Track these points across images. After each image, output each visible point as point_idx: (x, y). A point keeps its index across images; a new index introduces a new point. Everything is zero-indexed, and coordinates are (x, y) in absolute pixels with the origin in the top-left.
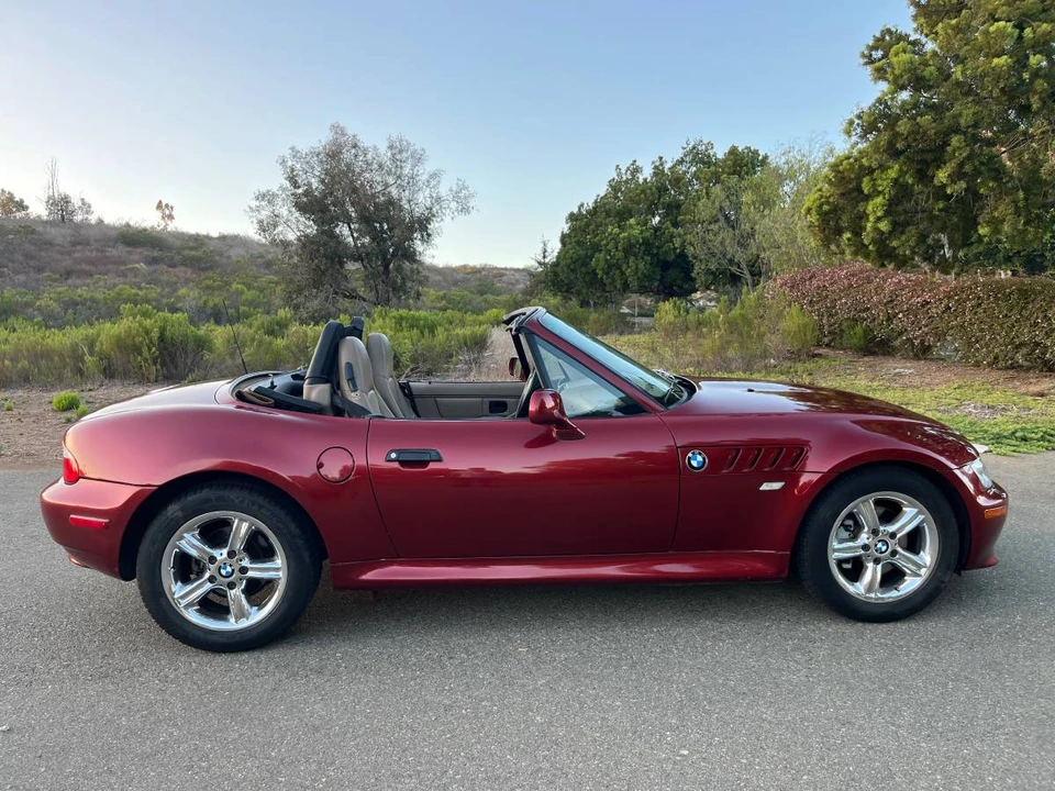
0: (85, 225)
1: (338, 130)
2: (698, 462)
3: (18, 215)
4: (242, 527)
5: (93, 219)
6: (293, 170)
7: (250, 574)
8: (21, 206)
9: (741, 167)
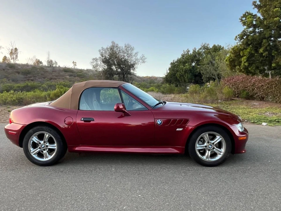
0: (56, 67)
2: (160, 123)
3: (40, 65)
4: (47, 136)
5: (58, 66)
6: (102, 53)
7: (49, 147)
8: (41, 63)
9: (216, 50)
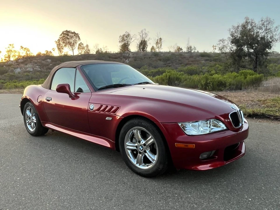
0: (194, 52)
1: (247, 18)
8: (181, 49)
